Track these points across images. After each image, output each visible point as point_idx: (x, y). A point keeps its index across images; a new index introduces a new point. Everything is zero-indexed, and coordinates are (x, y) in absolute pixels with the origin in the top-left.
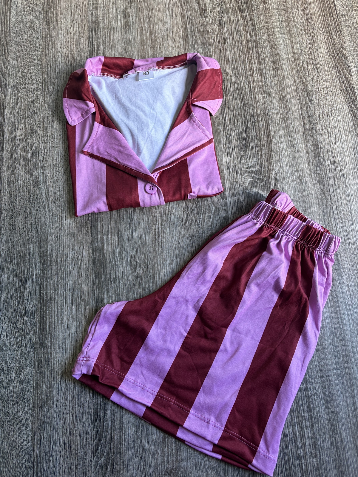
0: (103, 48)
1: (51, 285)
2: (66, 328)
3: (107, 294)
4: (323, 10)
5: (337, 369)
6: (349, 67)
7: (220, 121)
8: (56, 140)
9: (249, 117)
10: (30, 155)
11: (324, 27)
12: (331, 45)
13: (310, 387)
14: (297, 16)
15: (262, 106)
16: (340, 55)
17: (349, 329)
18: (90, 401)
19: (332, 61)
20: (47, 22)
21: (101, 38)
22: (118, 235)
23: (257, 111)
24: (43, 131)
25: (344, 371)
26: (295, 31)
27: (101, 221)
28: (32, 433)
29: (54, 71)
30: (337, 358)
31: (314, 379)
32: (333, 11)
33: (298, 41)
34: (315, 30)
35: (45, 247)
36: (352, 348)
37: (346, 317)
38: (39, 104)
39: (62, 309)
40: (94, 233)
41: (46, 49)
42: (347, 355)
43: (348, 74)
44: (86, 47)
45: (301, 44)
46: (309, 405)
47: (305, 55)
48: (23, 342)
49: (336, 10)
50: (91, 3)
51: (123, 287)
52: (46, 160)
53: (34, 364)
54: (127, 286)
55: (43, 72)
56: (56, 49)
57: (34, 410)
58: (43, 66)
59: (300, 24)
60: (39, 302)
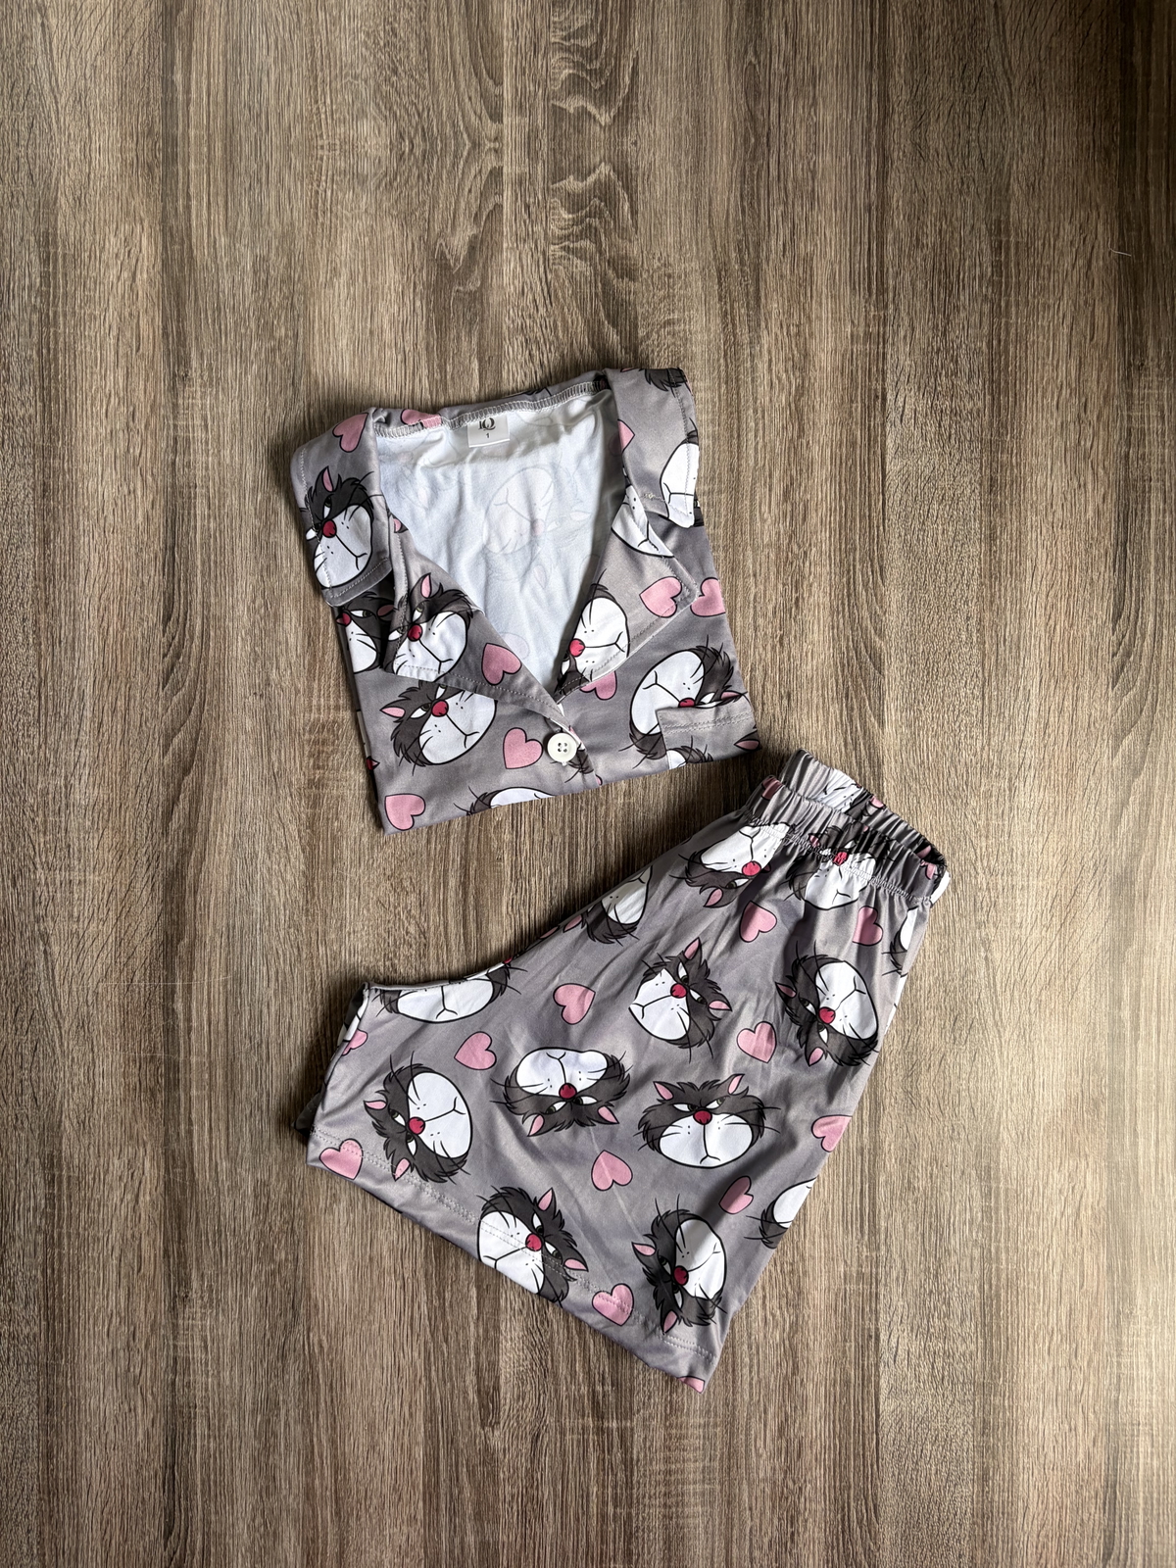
0: (203, 584)
1: (69, 1237)
2: (105, 1337)
3: (198, 1269)
4: (843, 491)
5: (704, 1481)
6: (881, 698)
7: (507, 837)
8: (76, 863)
9: (584, 831)
10: (12, 901)
11: (838, 553)
12: (844, 616)
13: (637, 1514)
14: (765, 508)
15: (620, 801)
16: (864, 652)
17: (746, 1398)
18: (157, 1495)
19: (837, 675)
20: (45, 487)
21: (198, 549)
22: (228, 1128)
23: (607, 815)
24: (45, 834)
25: (718, 1487)
26: (750, 561)
27: (189, 1089)
28: (38, 1543)
29: (69, 652)
30: (707, 1459)
31: (650, 1497)
32: (873, 498)
33: (752, 597)
34: (807, 564)
35: (54, 1144)
36: (746, 1440)
37: (746, 1371)
38: (32, 753)
39: (95, 1294)
40: (170, 1119)
41: (45, 580)
42: (731, 1453)
43: (872, 719)
44: (156, 578)
45: (758, 608)
46: (629, 1549)
47: (764, 649)
48: (12, 1359)
49: (883, 495)
50: (171, 422)
51: (236, 1254)
52: (53, 918)
53: (38, 1406)
54: (243, 1253)
55: (40, 656)
56: (73, 581)
57: (41, 1499)
58: (39, 637)
59: (765, 542)
60: (44, 1272)
